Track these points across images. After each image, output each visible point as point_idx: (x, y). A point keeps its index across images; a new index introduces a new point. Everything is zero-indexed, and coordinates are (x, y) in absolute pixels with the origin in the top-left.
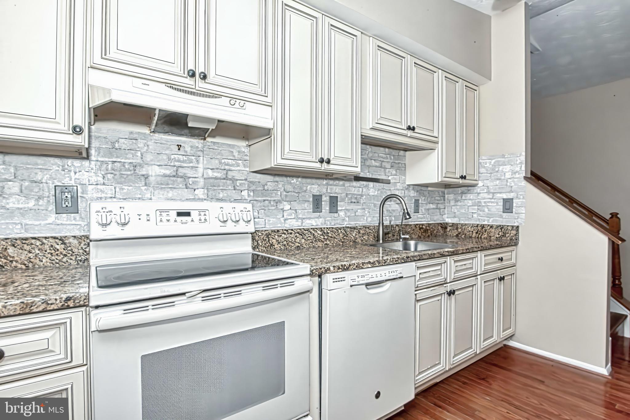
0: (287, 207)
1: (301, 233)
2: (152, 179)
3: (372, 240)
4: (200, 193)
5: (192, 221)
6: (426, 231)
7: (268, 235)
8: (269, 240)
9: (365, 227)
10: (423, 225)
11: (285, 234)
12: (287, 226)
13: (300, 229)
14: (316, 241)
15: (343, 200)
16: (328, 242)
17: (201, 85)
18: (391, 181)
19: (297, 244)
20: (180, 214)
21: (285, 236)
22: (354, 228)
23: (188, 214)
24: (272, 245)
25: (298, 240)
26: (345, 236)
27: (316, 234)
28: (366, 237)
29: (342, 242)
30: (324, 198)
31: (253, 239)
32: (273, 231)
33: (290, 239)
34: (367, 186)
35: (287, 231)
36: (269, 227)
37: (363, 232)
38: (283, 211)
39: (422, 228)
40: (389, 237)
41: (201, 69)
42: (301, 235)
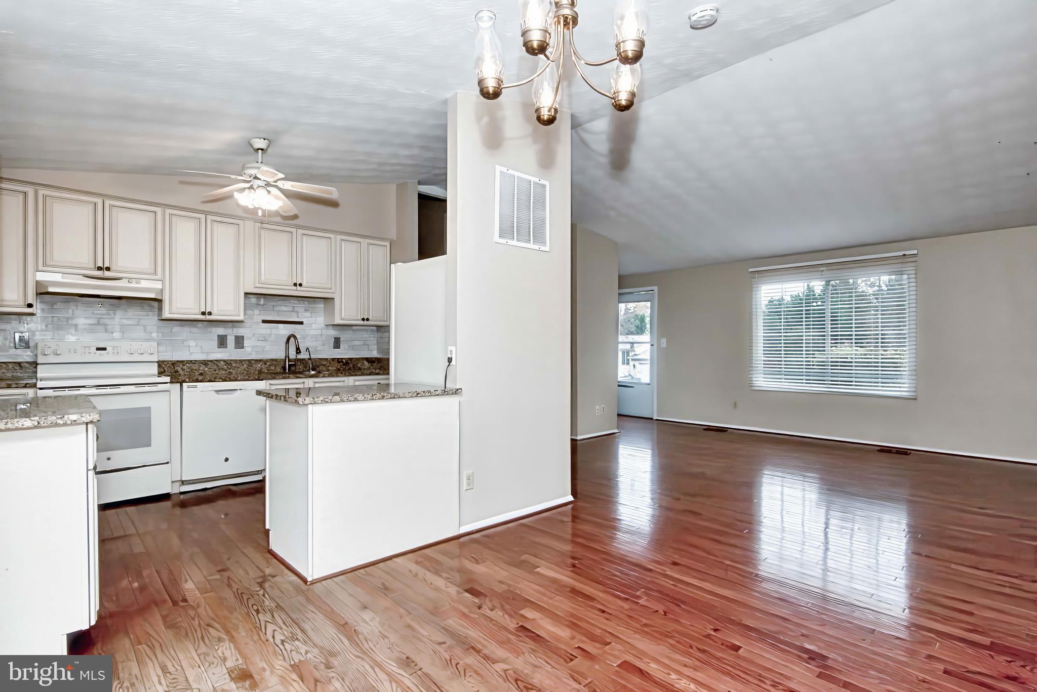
0: (192, 343)
1: (205, 363)
2: (80, 327)
3: (279, 370)
4: (117, 335)
5: (108, 353)
6: (347, 364)
7: (173, 364)
8: (174, 368)
9: (272, 360)
10: (342, 359)
11: (188, 363)
12: (193, 358)
13: (204, 361)
14: (219, 369)
15: (249, 338)
16: (231, 371)
17: (107, 274)
18: (304, 323)
19: (201, 372)
20: (98, 349)
21: (189, 365)
22: (260, 361)
23: (105, 349)
24: (177, 371)
25: (201, 368)
26: (250, 366)
27: (219, 364)
28: (273, 368)
29: (247, 371)
30: (229, 338)
31: (159, 366)
32: (178, 361)
33: (194, 368)
34: (277, 328)
35: (191, 361)
36: (175, 358)
37: (270, 363)
38: (189, 347)
39: (342, 362)
40: (299, 369)
41: (107, 265)
42: (205, 365)
